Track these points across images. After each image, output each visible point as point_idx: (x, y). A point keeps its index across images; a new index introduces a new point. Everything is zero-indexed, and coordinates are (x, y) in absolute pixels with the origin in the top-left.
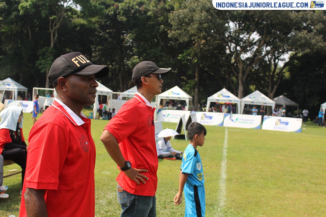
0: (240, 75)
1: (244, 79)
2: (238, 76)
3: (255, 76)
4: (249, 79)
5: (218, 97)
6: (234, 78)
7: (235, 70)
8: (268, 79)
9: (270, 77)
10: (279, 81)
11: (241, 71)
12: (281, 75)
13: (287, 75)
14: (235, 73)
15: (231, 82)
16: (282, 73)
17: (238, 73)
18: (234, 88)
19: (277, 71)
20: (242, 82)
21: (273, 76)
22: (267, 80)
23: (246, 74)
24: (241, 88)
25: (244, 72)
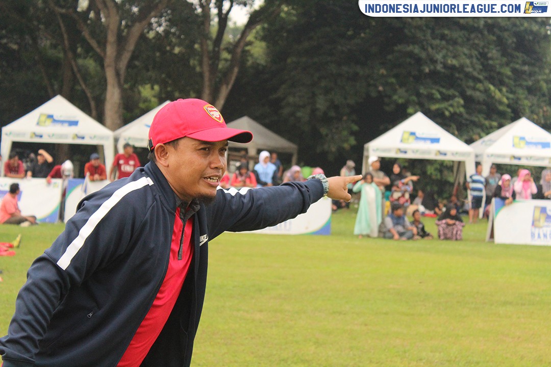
0: (110, 51)
1: (123, 64)
2: (102, 55)
3: (158, 54)
4: (137, 63)
5: (38, 124)
6: (90, 64)
7: (93, 34)
8: (201, 63)
9: (205, 60)
10: (236, 70)
11: (111, 38)
12: (239, 50)
13: (258, 50)
14: (94, 44)
15: (78, 76)
16: (242, 44)
17: (103, 43)
18: (89, 95)
19: (229, 38)
20: (118, 74)
21: (215, 57)
22: (198, 69)
23: (131, 46)
24: (113, 96)
25: (121, 40)
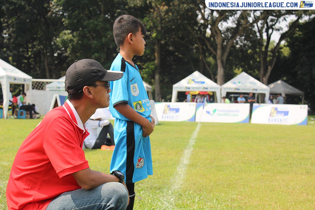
0: (219, 52)
1: (225, 58)
2: (215, 54)
3: (240, 54)
4: (231, 58)
5: (188, 83)
6: (211, 59)
7: (212, 46)
8: (259, 57)
9: (261, 55)
10: (275, 59)
11: (219, 47)
12: (276, 51)
13: (286, 52)
14: (212, 50)
15: (206, 64)
16: (278, 48)
17: (215, 50)
18: (211, 72)
19: (271, 47)
20: (222, 62)
22: (258, 60)
23: (228, 50)
24: (220, 71)
25: (223, 48)
